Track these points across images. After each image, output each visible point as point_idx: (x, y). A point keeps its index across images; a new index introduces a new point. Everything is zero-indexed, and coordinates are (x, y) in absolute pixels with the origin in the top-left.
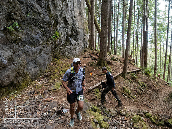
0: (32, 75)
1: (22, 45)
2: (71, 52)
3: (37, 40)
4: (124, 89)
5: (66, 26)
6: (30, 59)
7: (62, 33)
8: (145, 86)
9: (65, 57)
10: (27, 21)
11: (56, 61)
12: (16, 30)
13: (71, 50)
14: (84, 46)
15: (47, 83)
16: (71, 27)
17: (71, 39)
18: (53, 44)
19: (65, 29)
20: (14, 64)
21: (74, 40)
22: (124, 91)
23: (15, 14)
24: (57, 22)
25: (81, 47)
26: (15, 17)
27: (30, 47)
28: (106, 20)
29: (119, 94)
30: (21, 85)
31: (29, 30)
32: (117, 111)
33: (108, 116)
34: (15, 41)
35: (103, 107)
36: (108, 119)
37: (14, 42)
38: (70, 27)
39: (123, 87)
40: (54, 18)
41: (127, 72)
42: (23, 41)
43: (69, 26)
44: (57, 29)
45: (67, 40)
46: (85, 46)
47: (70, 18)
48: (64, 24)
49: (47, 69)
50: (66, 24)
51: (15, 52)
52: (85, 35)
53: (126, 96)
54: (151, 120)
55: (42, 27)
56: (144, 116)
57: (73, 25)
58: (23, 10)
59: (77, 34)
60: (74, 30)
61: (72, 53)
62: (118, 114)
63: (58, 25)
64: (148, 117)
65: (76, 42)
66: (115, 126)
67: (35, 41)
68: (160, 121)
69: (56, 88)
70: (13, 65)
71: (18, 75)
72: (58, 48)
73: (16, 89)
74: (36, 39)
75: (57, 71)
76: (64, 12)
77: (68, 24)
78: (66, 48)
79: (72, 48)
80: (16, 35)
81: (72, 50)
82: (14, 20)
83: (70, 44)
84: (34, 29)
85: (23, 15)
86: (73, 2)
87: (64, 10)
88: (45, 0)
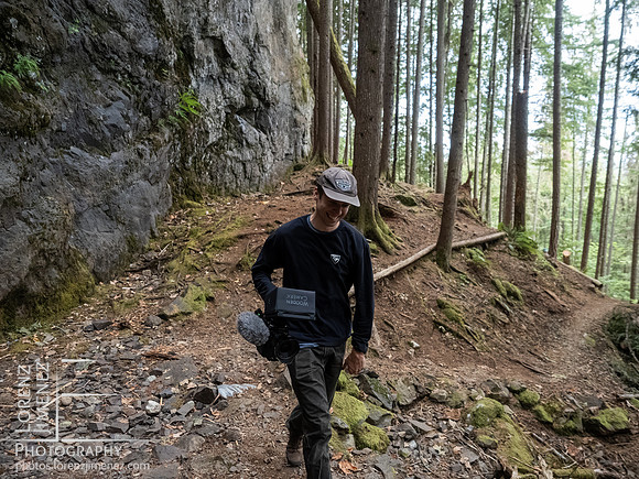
0: (99, 262)
1: (55, 144)
2: (245, 172)
3: (114, 126)
4: (441, 306)
5: (224, 72)
6: (89, 200)
7: (208, 101)
8: (516, 297)
9: (223, 190)
10: (71, 49)
11: (189, 205)
12: (30, 86)
13: (244, 165)
14: (292, 151)
15: (155, 291)
16: (245, 77)
17: (244, 125)
18: (177, 142)
19: (222, 86)
20: (25, 220)
21: (256, 127)
22: (443, 316)
23: (22, 21)
24: (188, 59)
25: (281, 153)
26: (20, 35)
27: (87, 155)
28: (374, 52)
29: (424, 324)
30: (54, 301)
31: (79, 87)
32: (416, 387)
33: (387, 405)
34: (24, 132)
35: (369, 374)
36: (384, 416)
37: (21, 134)
38: (240, 75)
39: (438, 301)
40: (175, 40)
41: (453, 245)
42: (59, 130)
43: (236, 74)
44: (190, 83)
45: (227, 126)
46: (295, 151)
47: (239, 43)
48: (215, 64)
49: (153, 237)
50: (222, 66)
51: (26, 174)
52: (296, 109)
53: (450, 331)
54: (538, 414)
55: (130, 75)
56: (514, 400)
57: (252, 70)
58: (51, 6)
59: (267, 105)
60: (254, 88)
61: (248, 175)
62: (420, 399)
63: (193, 70)
64: (526, 406)
65: (264, 136)
66: (409, 441)
67: (106, 130)
68: (571, 418)
69: (190, 309)
70: (20, 224)
71: (42, 261)
72: (195, 158)
73: (35, 316)
74: (109, 122)
75: (193, 243)
76: (214, 19)
77: (233, 65)
78: (226, 156)
79: (249, 157)
80: (27, 105)
81: (248, 166)
82: (20, 46)
83: (241, 141)
84: (99, 84)
85: (54, 27)
87: (215, 9)
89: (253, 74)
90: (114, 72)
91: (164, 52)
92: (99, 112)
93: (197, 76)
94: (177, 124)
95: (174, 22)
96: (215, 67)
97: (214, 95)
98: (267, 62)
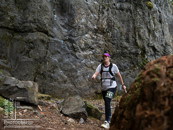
3: (125, 66)
5: (155, 53)
7: (150, 60)
10: (117, 54)
16: (162, 53)
18: (140, 70)
19: (155, 57)
24: (144, 52)
31: (119, 60)
40: (141, 49)
43: (159, 53)
44: (145, 57)
47: (160, 46)
58: (114, 48)
76: (151, 42)
84: (123, 59)
85: (114, 51)
86: (163, 32)
87: (152, 40)
88: (133, 38)
89: (165, 53)
90: (126, 57)
91: (138, 52)
92: (122, 64)
93: (147, 55)
94: (141, 66)
95: (140, 45)
96: (153, 53)
97: (152, 59)
98: (170, 49)
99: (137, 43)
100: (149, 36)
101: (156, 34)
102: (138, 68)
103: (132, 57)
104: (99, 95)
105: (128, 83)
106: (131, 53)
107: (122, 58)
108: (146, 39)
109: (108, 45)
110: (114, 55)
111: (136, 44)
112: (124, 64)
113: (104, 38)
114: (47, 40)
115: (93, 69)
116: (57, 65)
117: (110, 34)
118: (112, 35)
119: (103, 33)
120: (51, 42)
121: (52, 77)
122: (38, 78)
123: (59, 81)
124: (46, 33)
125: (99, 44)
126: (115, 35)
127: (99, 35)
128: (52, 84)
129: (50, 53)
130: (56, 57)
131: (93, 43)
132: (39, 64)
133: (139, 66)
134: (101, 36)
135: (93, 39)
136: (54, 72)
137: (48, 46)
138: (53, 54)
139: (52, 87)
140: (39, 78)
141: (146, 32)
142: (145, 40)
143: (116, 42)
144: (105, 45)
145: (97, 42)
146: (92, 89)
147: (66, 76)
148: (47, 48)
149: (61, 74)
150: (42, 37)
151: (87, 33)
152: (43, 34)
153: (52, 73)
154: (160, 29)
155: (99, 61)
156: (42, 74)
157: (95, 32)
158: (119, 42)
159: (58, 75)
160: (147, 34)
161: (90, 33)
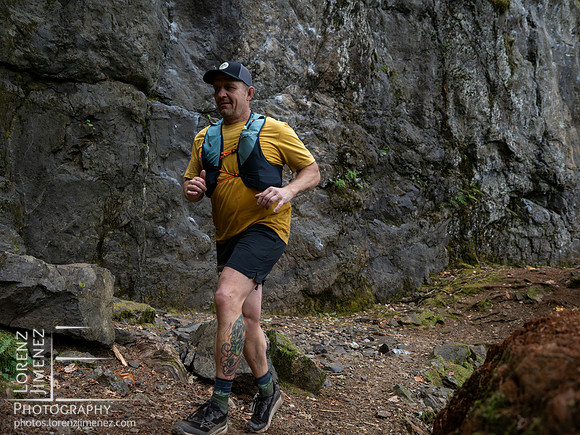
1: (364, 217)
2: (532, 247)
3: (404, 207)
5: (508, 166)
10: (381, 164)
13: (530, 240)
16: (531, 167)
17: (530, 205)
18: (456, 219)
19: (506, 176)
21: (548, 208)
23: (353, 154)
24: (471, 160)
26: (351, 161)
27: (384, 224)
31: (385, 185)
37: (344, 210)
38: (526, 166)
40: (461, 149)
43: (521, 166)
44: (473, 176)
45: (514, 208)
47: (524, 142)
48: (499, 161)
50: (506, 161)
51: (343, 231)
57: (540, 161)
58: (371, 143)
60: (542, 175)
61: (536, 250)
63: (476, 167)
65: (557, 216)
67: (399, 210)
69: (419, 323)
70: (334, 256)
71: (343, 279)
72: (474, 232)
74: (401, 205)
76: (497, 128)
77: (517, 159)
78: (509, 233)
79: (536, 233)
81: (536, 243)
82: (350, 166)
84: (398, 182)
85: (370, 154)
86: (537, 92)
87: (498, 121)
88: (436, 110)
89: (541, 164)
90: (409, 174)
91: (450, 158)
92: (396, 199)
93: (480, 171)
94: (457, 206)
95: (460, 137)
96: (499, 163)
97: (497, 184)
98: (559, 152)
99: (449, 129)
100: (491, 107)
101: (515, 100)
102: (446, 213)
103: (431, 177)
104: (315, 301)
105: (413, 261)
106: (426, 162)
107: (398, 178)
108: (480, 117)
109: (353, 134)
110: (372, 166)
111: (444, 131)
112: (403, 199)
113: (340, 110)
114: (143, 110)
115: (300, 215)
116: (176, 199)
117: (359, 96)
118: (366, 98)
119: (337, 90)
120: (159, 116)
121: (158, 239)
122: (112, 239)
123: (182, 250)
124: (142, 85)
125: (321, 129)
126: (376, 100)
127: (324, 98)
128: (161, 261)
129: (153, 156)
130: (173, 169)
131: (302, 125)
132: (117, 192)
133: (452, 206)
134: (331, 101)
135: (300, 110)
136: (165, 222)
137: (146, 130)
138: (164, 159)
139: (160, 270)
140: (117, 240)
141: (481, 93)
142: (475, 118)
143: (378, 125)
144: (343, 133)
145: (315, 120)
146: (292, 280)
147: (209, 233)
148: (145, 138)
149: (192, 228)
150: (126, 100)
151: (280, 90)
152: (129, 88)
153: (159, 223)
154: (530, 85)
155: (321, 188)
156: (126, 226)
157: (309, 88)
158: (388, 123)
159: (182, 232)
160: (485, 100)
161: (294, 88)
